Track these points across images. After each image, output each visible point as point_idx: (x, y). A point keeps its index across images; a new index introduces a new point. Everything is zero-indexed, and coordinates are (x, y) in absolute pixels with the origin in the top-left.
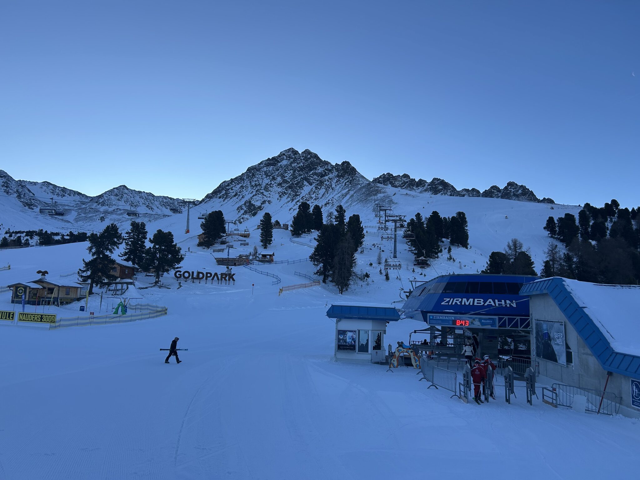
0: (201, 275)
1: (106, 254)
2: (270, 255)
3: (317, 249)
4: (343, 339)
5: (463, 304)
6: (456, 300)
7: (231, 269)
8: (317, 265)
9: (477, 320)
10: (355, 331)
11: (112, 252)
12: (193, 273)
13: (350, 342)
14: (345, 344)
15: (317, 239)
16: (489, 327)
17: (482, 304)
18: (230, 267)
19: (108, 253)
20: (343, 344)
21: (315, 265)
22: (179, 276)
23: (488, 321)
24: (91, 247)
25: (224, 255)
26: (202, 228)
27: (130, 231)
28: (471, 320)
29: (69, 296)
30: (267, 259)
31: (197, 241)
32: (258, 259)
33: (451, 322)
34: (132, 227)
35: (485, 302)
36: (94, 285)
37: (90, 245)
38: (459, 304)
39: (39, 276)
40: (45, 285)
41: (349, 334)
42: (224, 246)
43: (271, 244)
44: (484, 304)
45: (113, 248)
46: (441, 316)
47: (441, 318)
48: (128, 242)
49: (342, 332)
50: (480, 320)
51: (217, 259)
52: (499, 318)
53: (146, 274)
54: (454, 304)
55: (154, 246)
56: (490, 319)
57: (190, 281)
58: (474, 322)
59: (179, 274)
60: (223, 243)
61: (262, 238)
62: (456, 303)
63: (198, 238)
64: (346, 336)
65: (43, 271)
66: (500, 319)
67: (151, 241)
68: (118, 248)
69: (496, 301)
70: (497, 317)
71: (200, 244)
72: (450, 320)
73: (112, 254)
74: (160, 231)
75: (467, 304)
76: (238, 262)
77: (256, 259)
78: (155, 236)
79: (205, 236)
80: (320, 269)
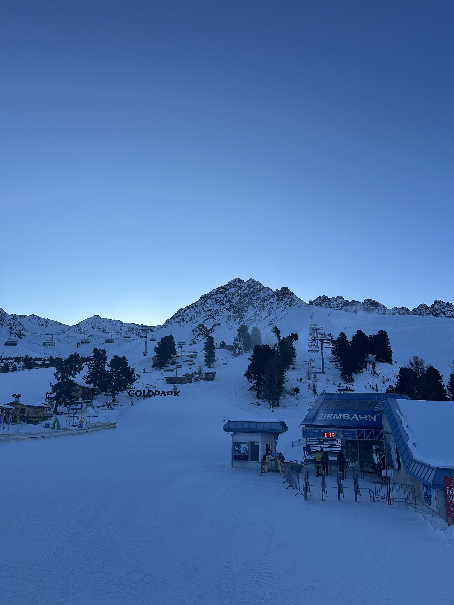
0: (151, 393)
1: (69, 378)
2: (212, 373)
3: (250, 368)
4: (238, 450)
5: (334, 418)
6: (329, 415)
7: (177, 387)
8: (251, 382)
9: (341, 432)
10: (247, 443)
11: (74, 377)
12: (144, 391)
13: (243, 453)
14: (239, 454)
15: (251, 359)
16: (350, 438)
17: (349, 418)
18: (176, 385)
19: (71, 377)
20: (238, 454)
21: (249, 381)
22: (132, 394)
23: (349, 433)
24: (57, 373)
25: (172, 375)
26: (155, 351)
27: (93, 358)
28: (336, 432)
29: (36, 415)
30: (209, 377)
31: (152, 363)
32: (201, 377)
33: (320, 434)
34: (94, 354)
35: (351, 417)
36: (58, 405)
37: (56, 371)
38: (331, 418)
39: (14, 399)
40: (18, 406)
41: (243, 446)
42: (174, 367)
43: (214, 363)
44: (350, 418)
45: (75, 373)
46: (313, 430)
47: (313, 431)
48: (90, 367)
49: (237, 444)
50: (343, 432)
51: (167, 379)
52: (358, 430)
53: (105, 394)
54: (327, 418)
55: (111, 370)
56: (351, 431)
57: (141, 398)
58: (338, 434)
59: (132, 393)
60: (173, 363)
61: (206, 358)
62: (329, 417)
63: (152, 360)
64: (240, 447)
65: (17, 394)
66: (359, 432)
67: (108, 366)
68: (79, 373)
69: (360, 415)
70: (356, 430)
71: (154, 366)
72: (320, 433)
73: (74, 378)
74: (116, 357)
75: (337, 418)
76: (184, 380)
77: (200, 377)
78: (112, 361)
79: (158, 358)
80: (254, 385)
